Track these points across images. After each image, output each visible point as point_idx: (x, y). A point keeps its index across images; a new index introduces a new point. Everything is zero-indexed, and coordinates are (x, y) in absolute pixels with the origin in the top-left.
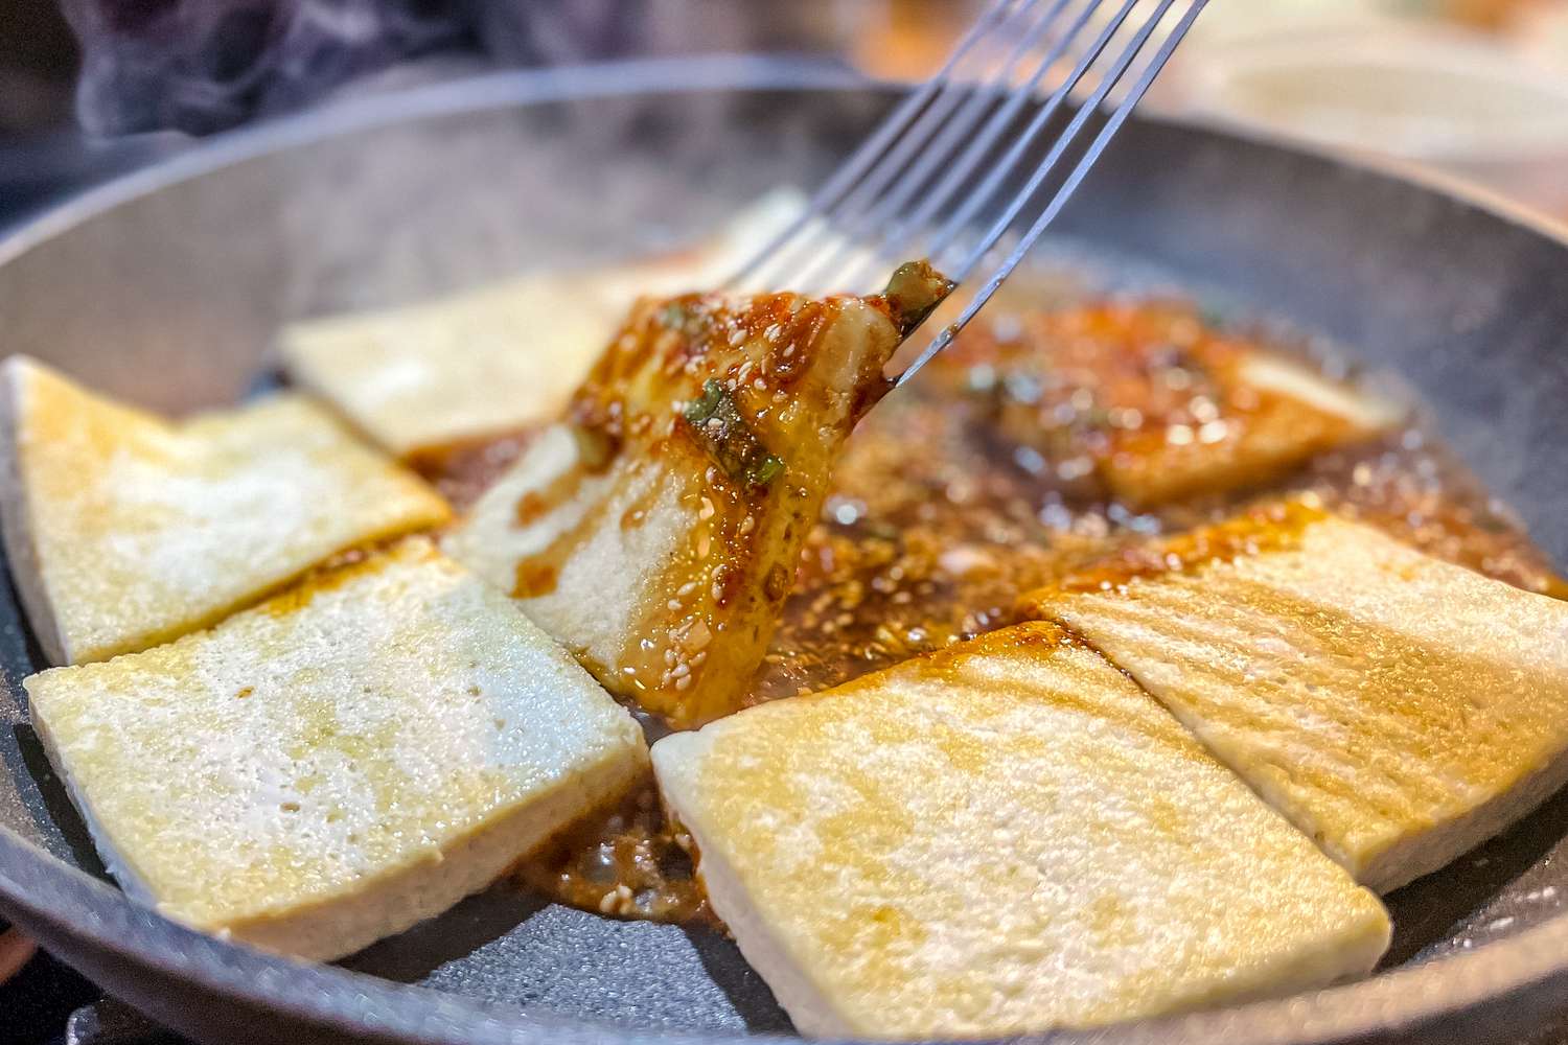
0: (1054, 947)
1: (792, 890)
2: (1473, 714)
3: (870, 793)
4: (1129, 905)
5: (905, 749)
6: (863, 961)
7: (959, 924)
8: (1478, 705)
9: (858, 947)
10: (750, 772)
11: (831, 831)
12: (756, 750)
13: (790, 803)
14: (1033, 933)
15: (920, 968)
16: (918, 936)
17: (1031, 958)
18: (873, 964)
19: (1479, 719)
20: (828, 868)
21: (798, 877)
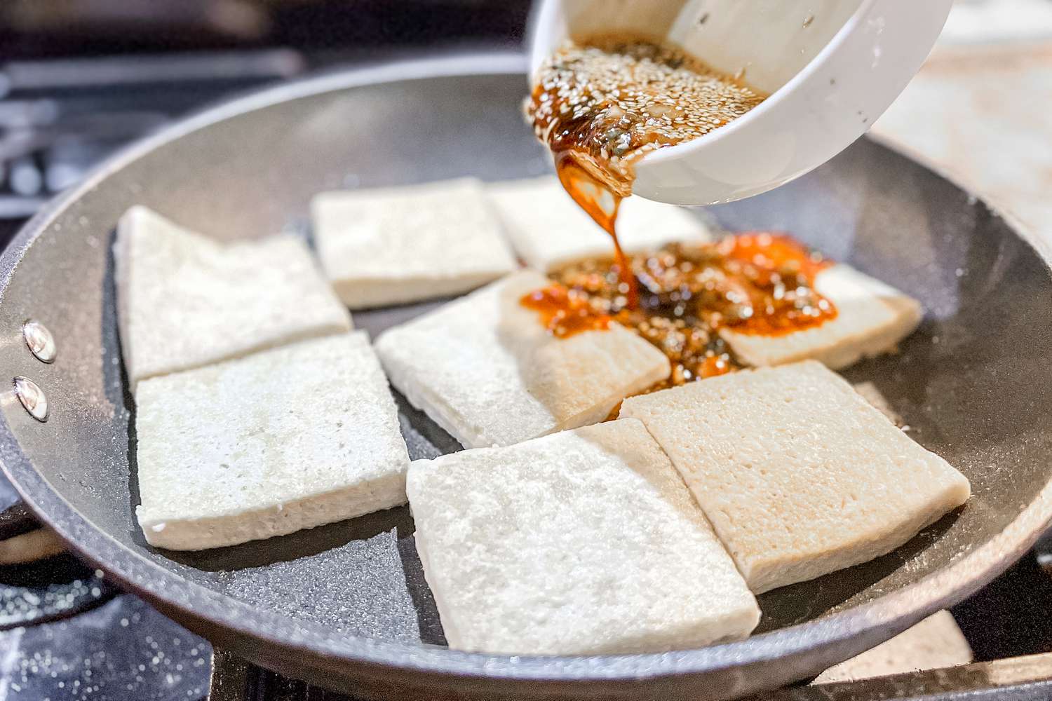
0: (571, 602)
1: (448, 553)
2: (849, 502)
3: (507, 506)
4: (618, 583)
5: (533, 483)
6: (471, 595)
7: (526, 583)
8: (854, 498)
9: (471, 587)
10: (449, 487)
11: (478, 524)
12: (457, 475)
13: (463, 507)
14: (562, 592)
15: (497, 603)
16: (504, 585)
17: (557, 606)
18: (475, 598)
19: (852, 506)
20: (469, 544)
21: (452, 547)
